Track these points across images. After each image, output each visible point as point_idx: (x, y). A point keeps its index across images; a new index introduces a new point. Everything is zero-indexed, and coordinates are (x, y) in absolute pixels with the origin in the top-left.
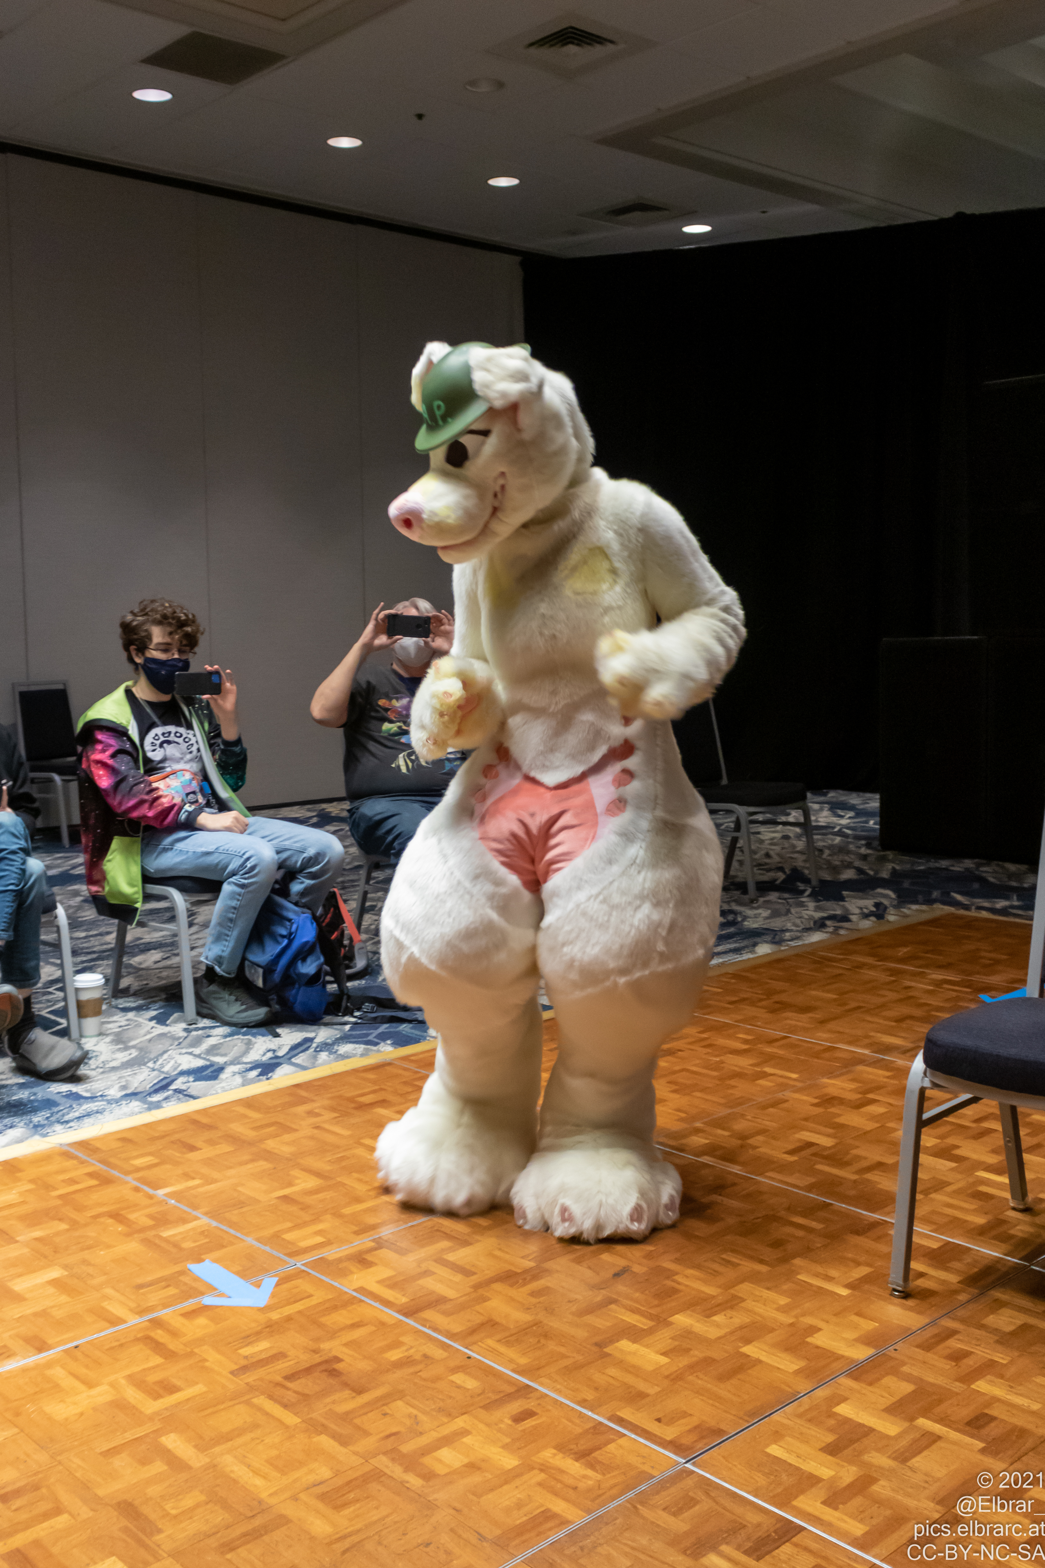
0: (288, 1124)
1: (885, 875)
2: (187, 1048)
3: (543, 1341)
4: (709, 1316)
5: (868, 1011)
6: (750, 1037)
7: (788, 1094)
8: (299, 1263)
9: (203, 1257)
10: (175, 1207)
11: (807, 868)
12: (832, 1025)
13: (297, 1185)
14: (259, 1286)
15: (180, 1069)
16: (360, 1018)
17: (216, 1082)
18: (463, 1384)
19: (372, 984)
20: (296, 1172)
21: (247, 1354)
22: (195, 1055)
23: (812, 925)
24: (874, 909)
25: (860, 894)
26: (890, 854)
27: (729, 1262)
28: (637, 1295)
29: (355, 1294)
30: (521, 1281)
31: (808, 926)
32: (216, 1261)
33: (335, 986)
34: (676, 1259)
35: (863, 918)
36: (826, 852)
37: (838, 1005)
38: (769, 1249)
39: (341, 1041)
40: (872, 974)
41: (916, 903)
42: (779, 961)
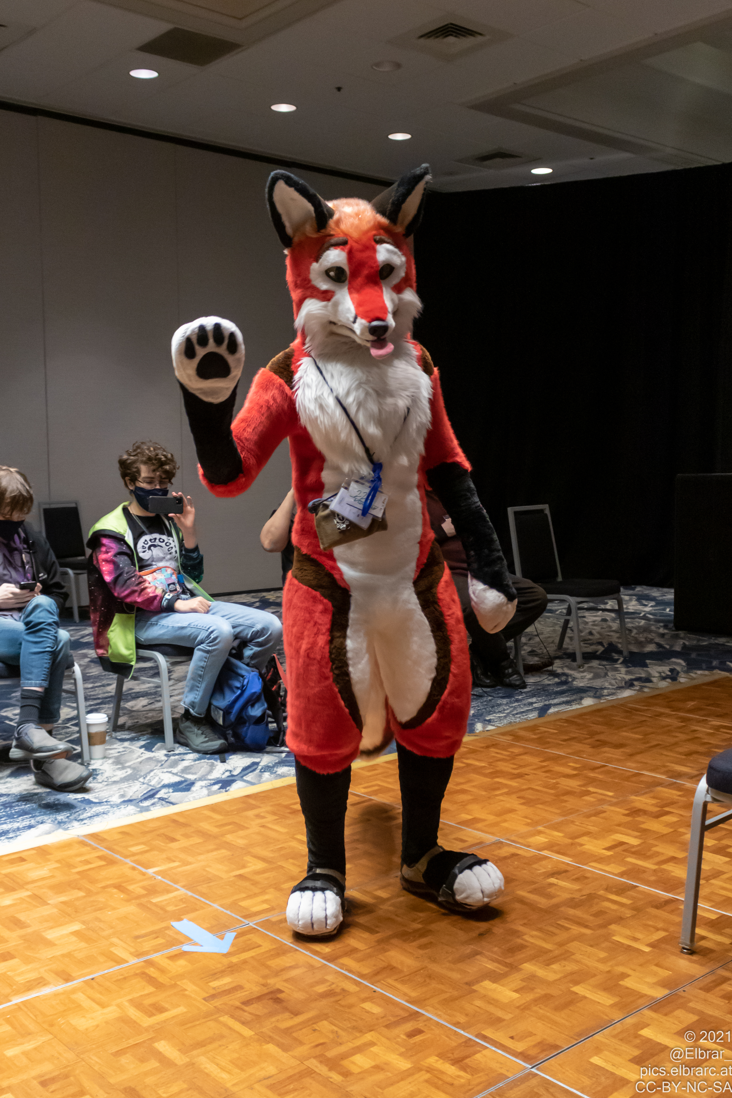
0: (242, 823)
1: (677, 648)
2: (167, 768)
3: (428, 980)
4: (548, 965)
5: (665, 748)
6: (578, 766)
7: (606, 807)
8: (252, 923)
9: (182, 917)
10: (161, 881)
11: (620, 643)
12: (638, 757)
13: (249, 867)
14: (222, 939)
15: (162, 783)
17: (189, 792)
18: (370, 1010)
20: (248, 858)
21: (215, 986)
22: (173, 774)
23: (623, 684)
24: (669, 673)
25: (659, 662)
26: (681, 633)
27: (562, 926)
28: (497, 949)
30: (411, 939)
31: (620, 685)
32: (191, 920)
33: (275, 725)
34: (525, 924)
35: (661, 680)
36: (635, 631)
37: (644, 743)
38: (592, 918)
39: (279, 765)
40: (667, 720)
41: (701, 669)
42: (599, 710)
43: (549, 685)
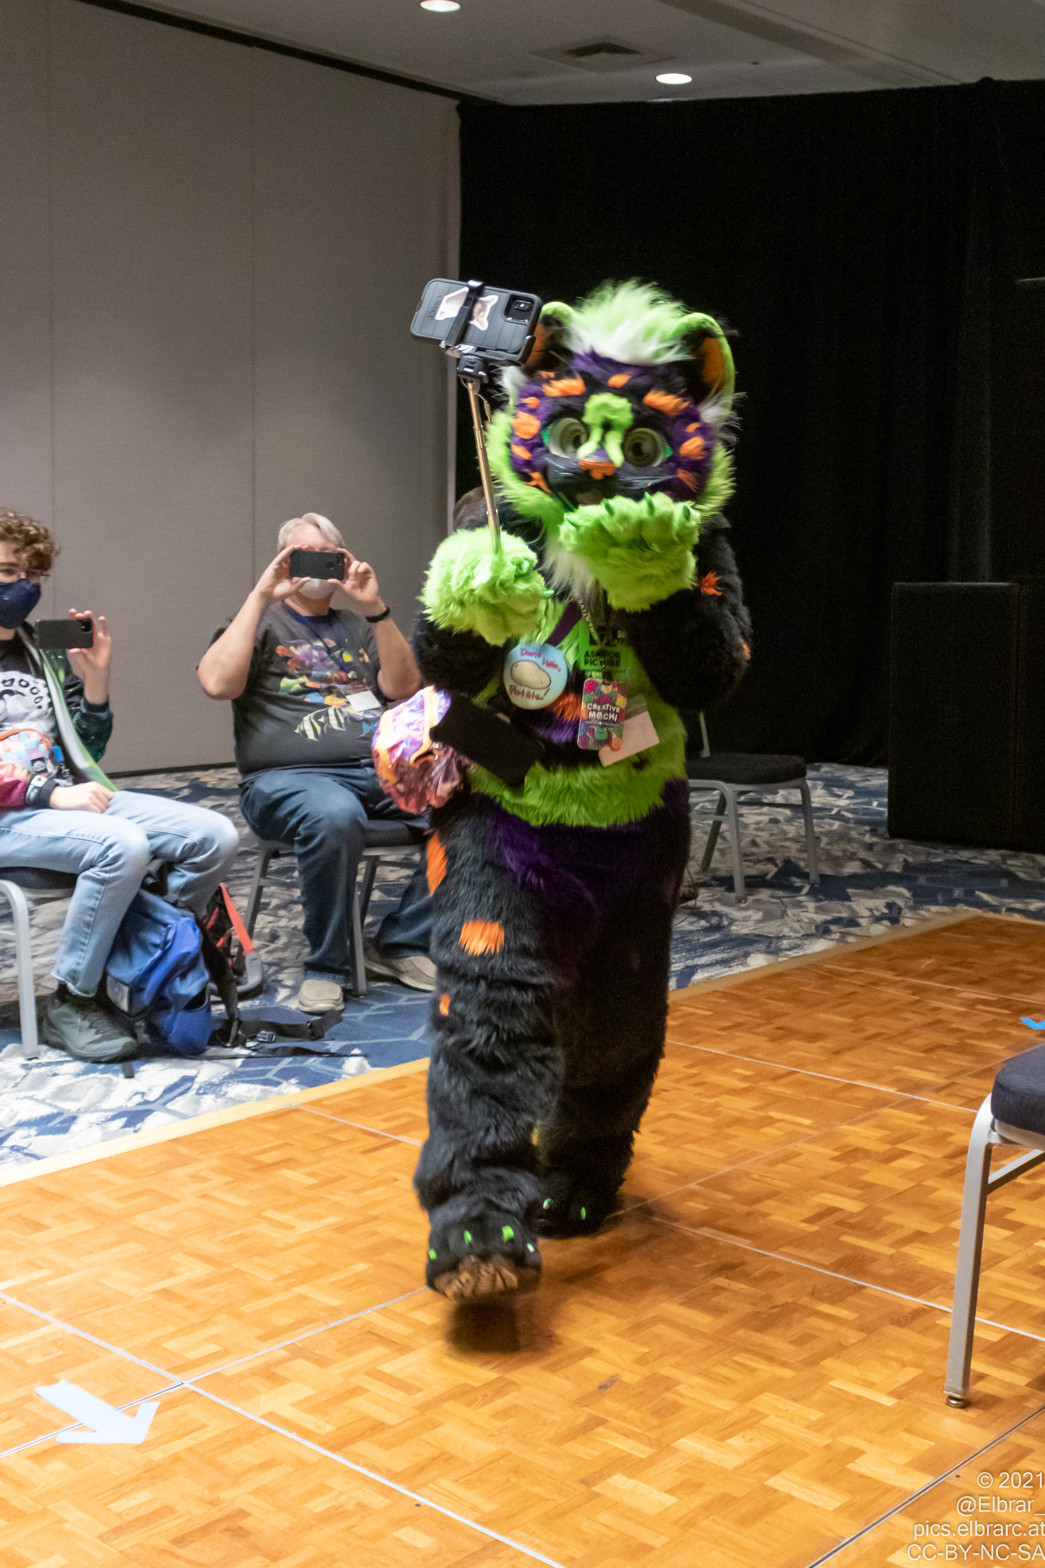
0: (165, 1192)
1: (896, 868)
2: (26, 1091)
3: (514, 1479)
4: (723, 1439)
5: (890, 1039)
6: (749, 1073)
7: (801, 1146)
8: (188, 1381)
9: (56, 1376)
10: (16, 1307)
11: (803, 859)
12: (848, 1057)
13: (181, 1274)
15: (17, 1119)
16: (254, 1050)
17: (66, 1136)
18: (411, 1543)
19: (269, 1005)
20: (178, 1257)
21: (120, 1509)
22: (37, 1101)
23: (813, 930)
24: (886, 911)
25: (869, 892)
26: (900, 843)
27: (743, 1366)
28: (631, 1413)
29: (263, 1422)
30: (480, 1399)
31: (809, 932)
32: (74, 1381)
33: (222, 1007)
34: (677, 1363)
35: (874, 922)
36: (825, 840)
37: (854, 1031)
38: (792, 1348)
39: (230, 1081)
40: (891, 992)
41: (936, 903)
42: (778, 976)
43: (691, 932)
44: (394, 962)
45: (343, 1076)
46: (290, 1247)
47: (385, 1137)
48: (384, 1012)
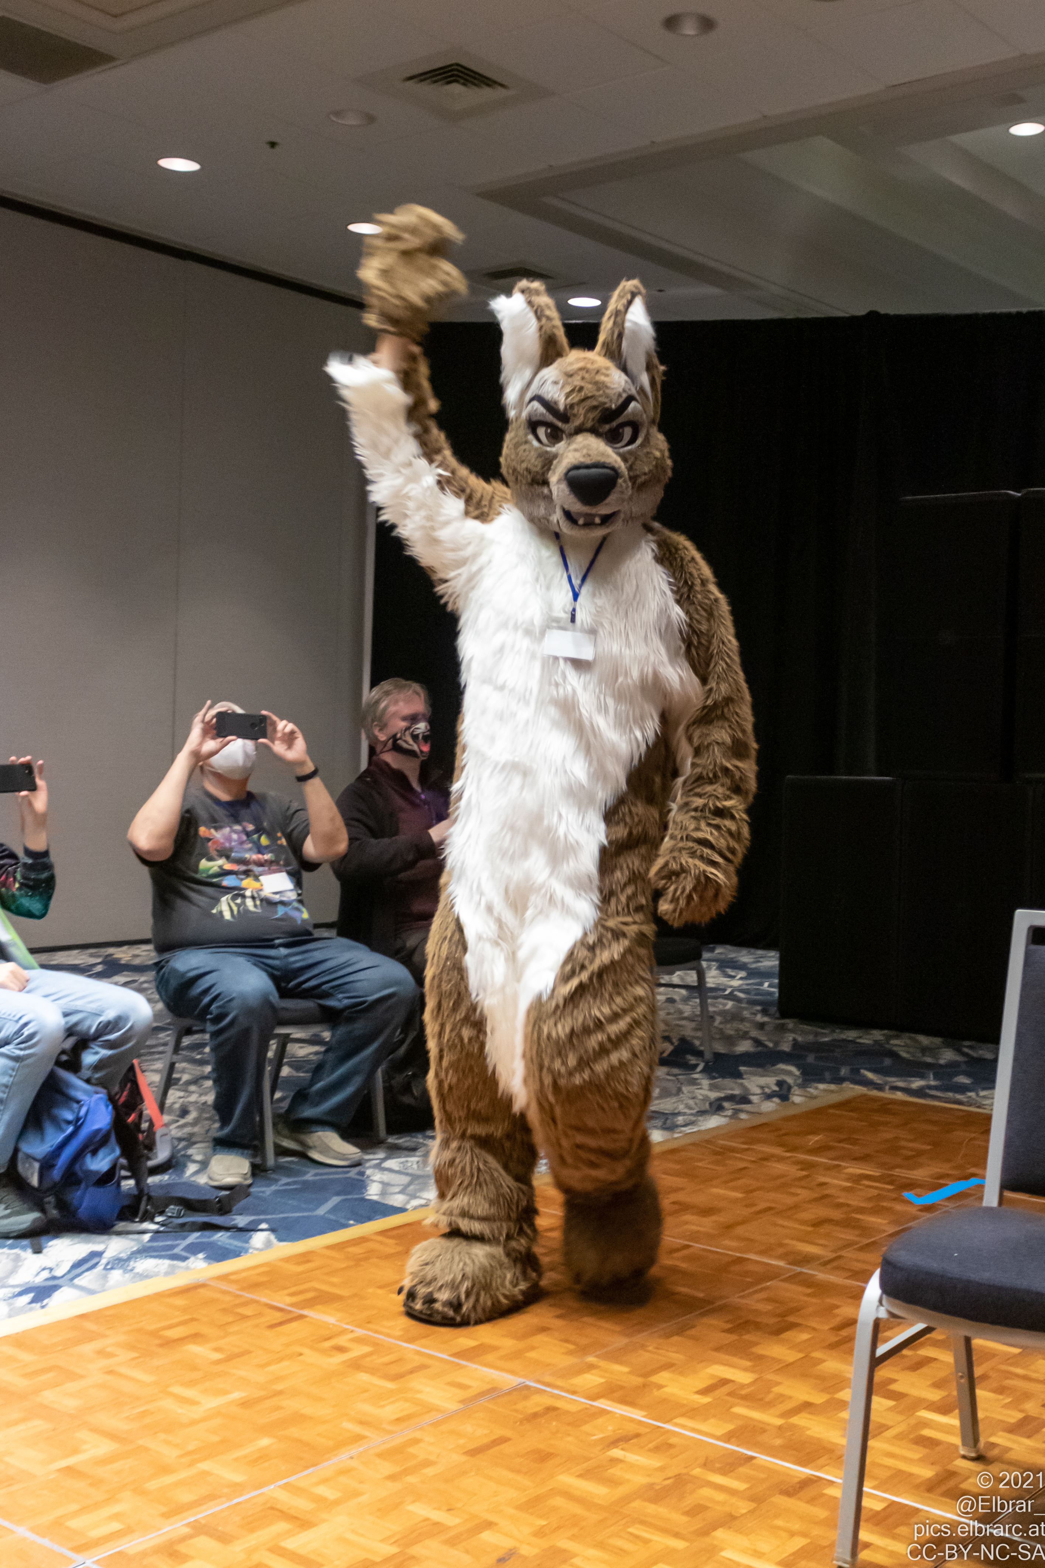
0: (71, 1368)
1: (786, 1047)
5: (780, 1213)
7: (695, 1318)
11: (697, 1038)
12: (740, 1231)
13: (86, 1451)
16: (163, 1225)
19: (178, 1180)
20: (82, 1434)
23: (707, 1106)
25: (760, 1070)
26: (790, 1023)
27: (638, 1537)
31: (703, 1109)
33: (132, 1182)
34: (574, 1536)
35: (765, 1100)
36: (718, 1019)
37: (747, 1206)
38: (684, 1519)
39: (138, 1256)
40: (779, 1168)
41: (822, 1080)
42: (673, 1151)
44: (303, 1137)
45: (251, 1251)
46: (194, 1422)
47: (290, 1312)
48: (292, 1187)
